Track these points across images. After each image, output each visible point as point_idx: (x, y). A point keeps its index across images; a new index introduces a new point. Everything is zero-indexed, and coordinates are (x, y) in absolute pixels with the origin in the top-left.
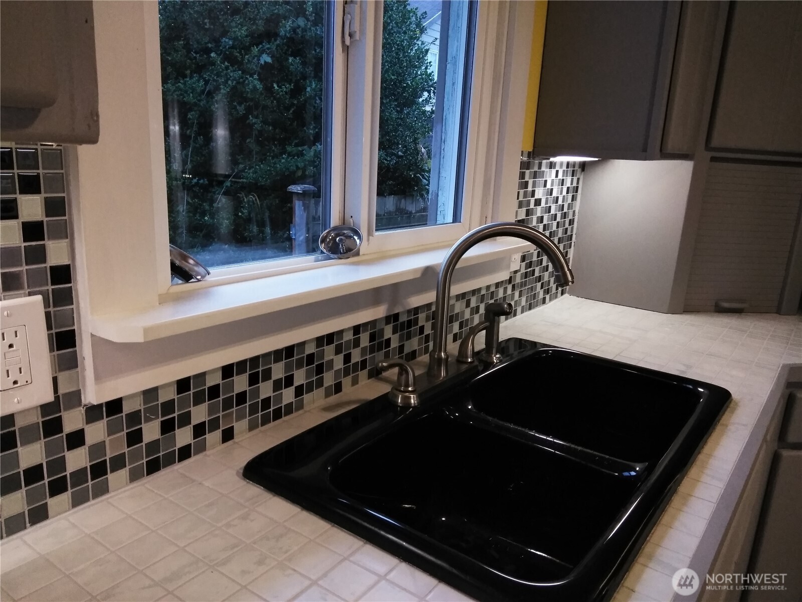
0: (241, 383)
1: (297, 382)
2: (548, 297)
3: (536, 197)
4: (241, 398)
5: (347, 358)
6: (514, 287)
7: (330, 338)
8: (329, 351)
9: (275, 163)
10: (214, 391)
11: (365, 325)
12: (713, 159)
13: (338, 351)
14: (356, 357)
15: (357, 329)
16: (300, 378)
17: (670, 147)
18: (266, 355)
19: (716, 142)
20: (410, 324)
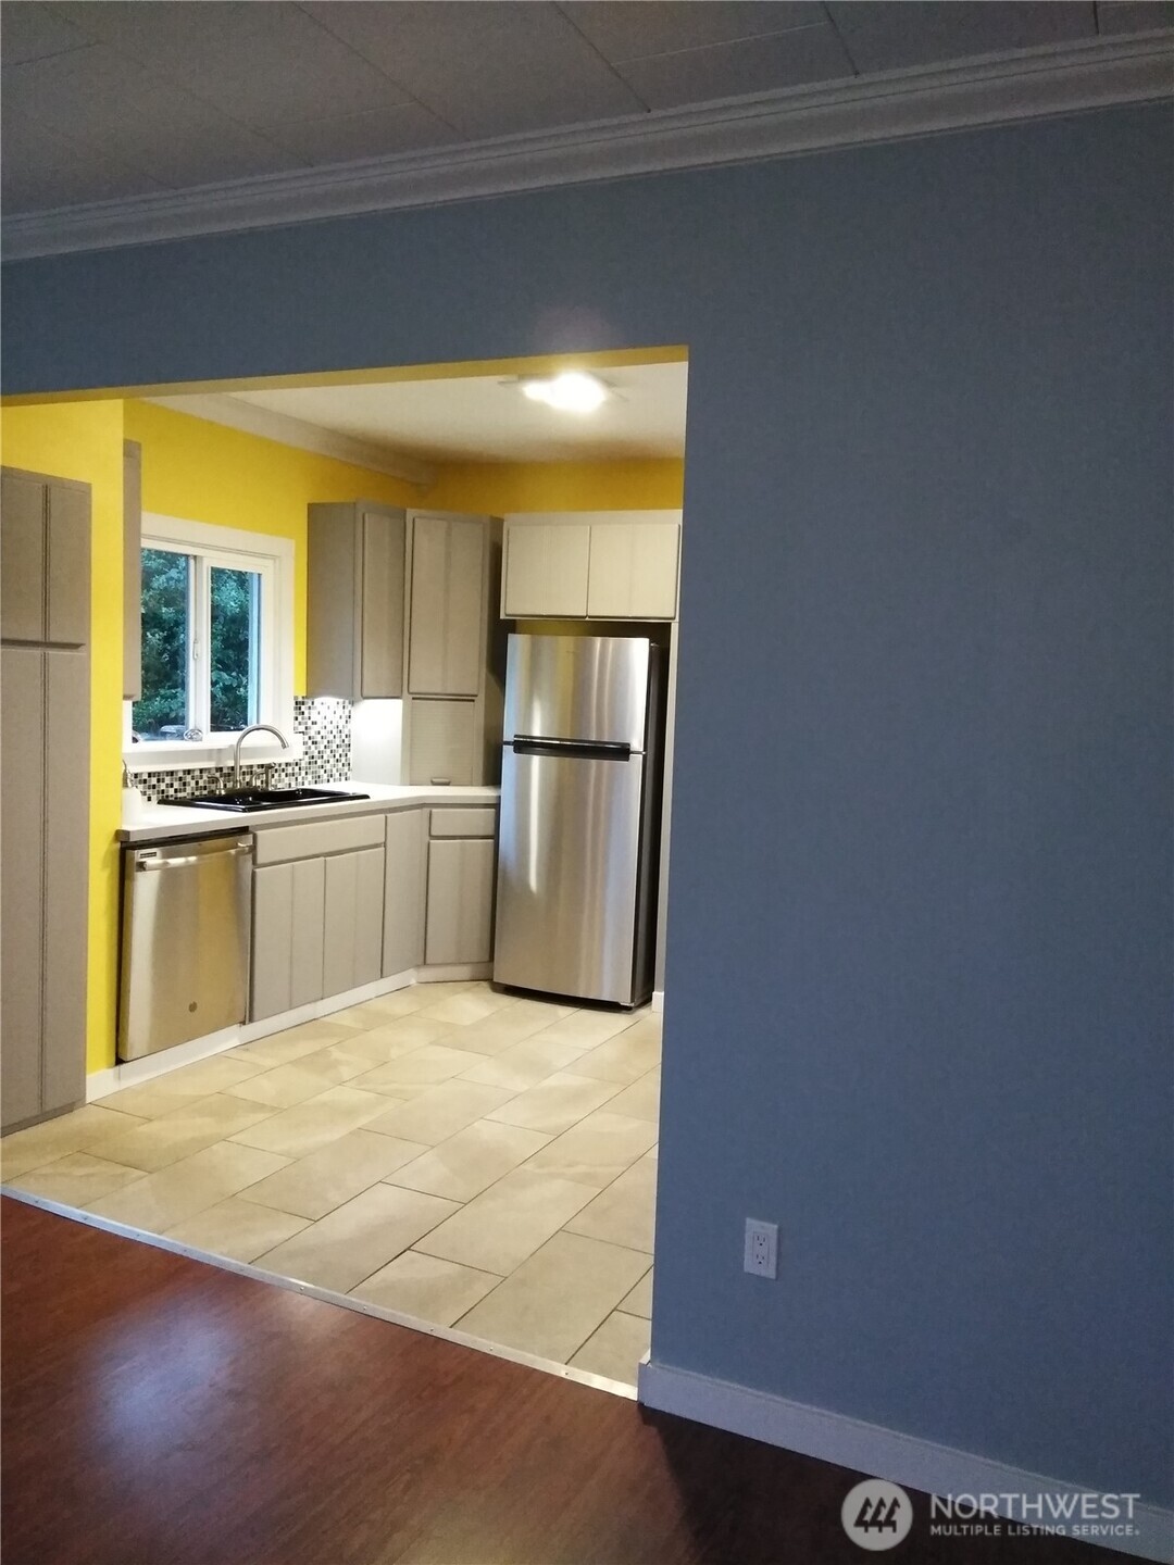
0: (154, 781)
1: (175, 787)
2: (331, 780)
3: (312, 719)
4: (154, 787)
5: (197, 783)
6: (300, 769)
7: (189, 772)
8: (188, 778)
9: (147, 706)
10: (145, 781)
11: (206, 769)
12: (414, 699)
13: (193, 779)
14: (201, 784)
15: (201, 771)
16: (176, 785)
17: (365, 694)
18: (163, 772)
19: (411, 691)
20: (229, 775)
